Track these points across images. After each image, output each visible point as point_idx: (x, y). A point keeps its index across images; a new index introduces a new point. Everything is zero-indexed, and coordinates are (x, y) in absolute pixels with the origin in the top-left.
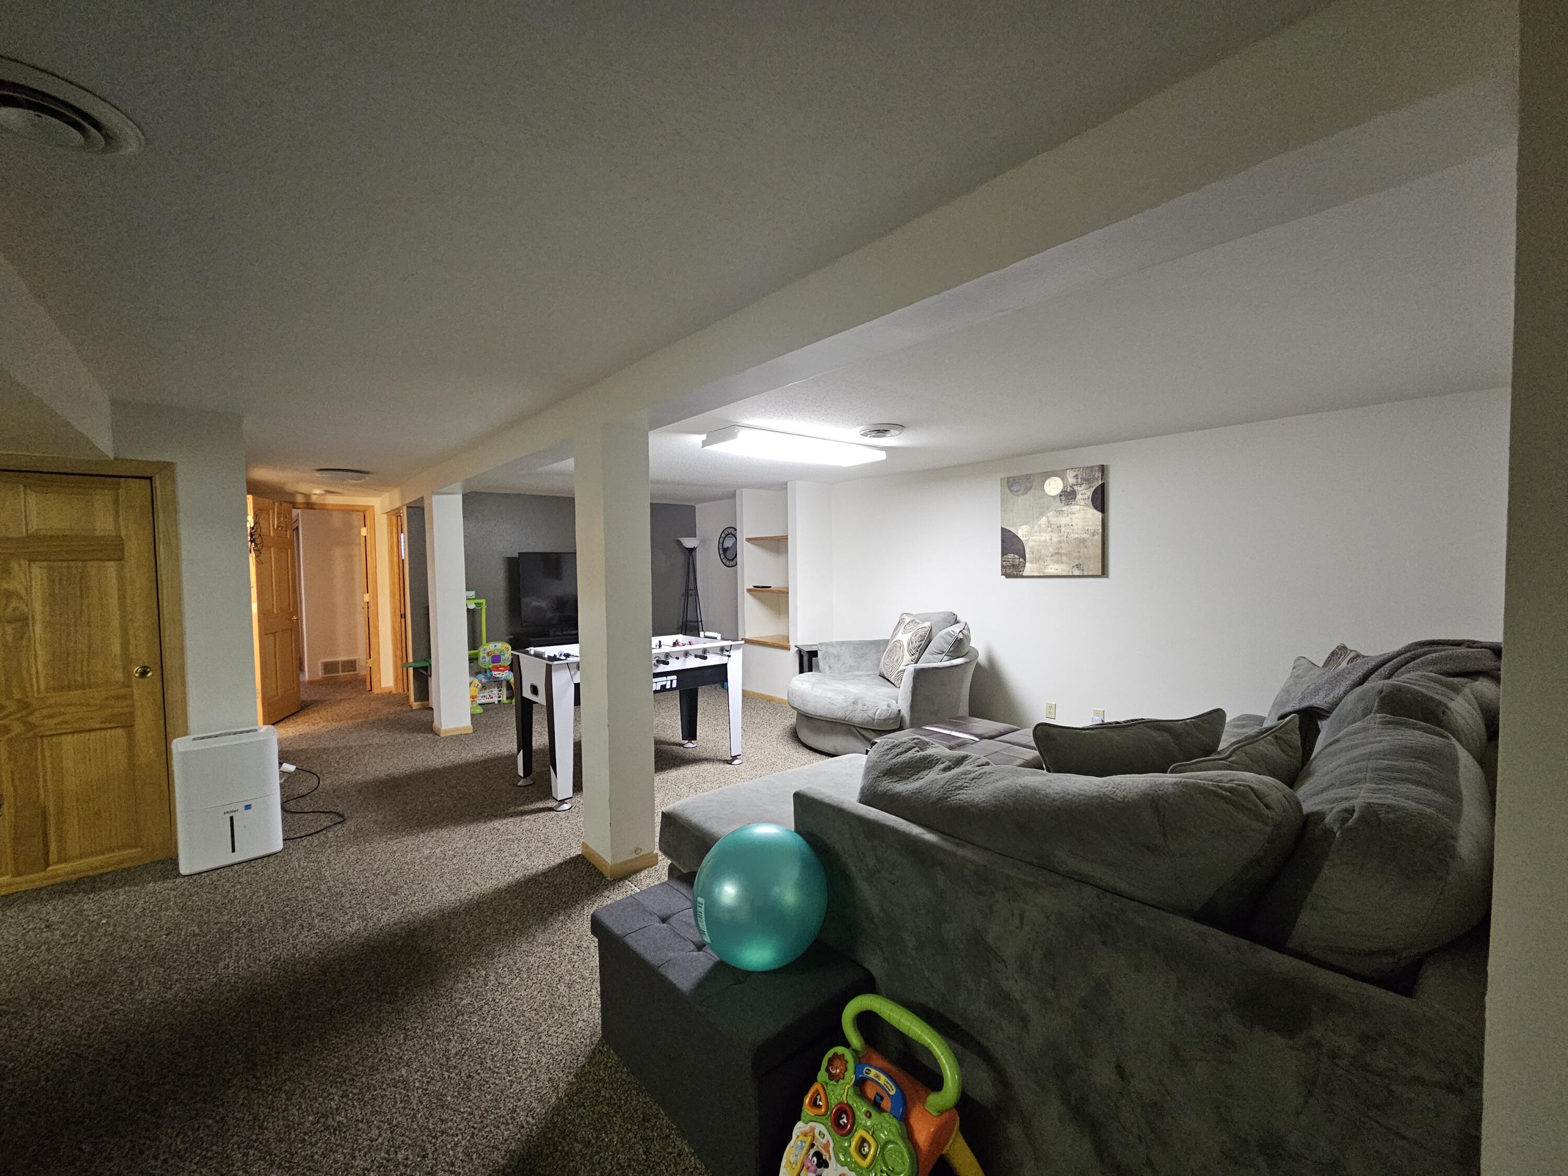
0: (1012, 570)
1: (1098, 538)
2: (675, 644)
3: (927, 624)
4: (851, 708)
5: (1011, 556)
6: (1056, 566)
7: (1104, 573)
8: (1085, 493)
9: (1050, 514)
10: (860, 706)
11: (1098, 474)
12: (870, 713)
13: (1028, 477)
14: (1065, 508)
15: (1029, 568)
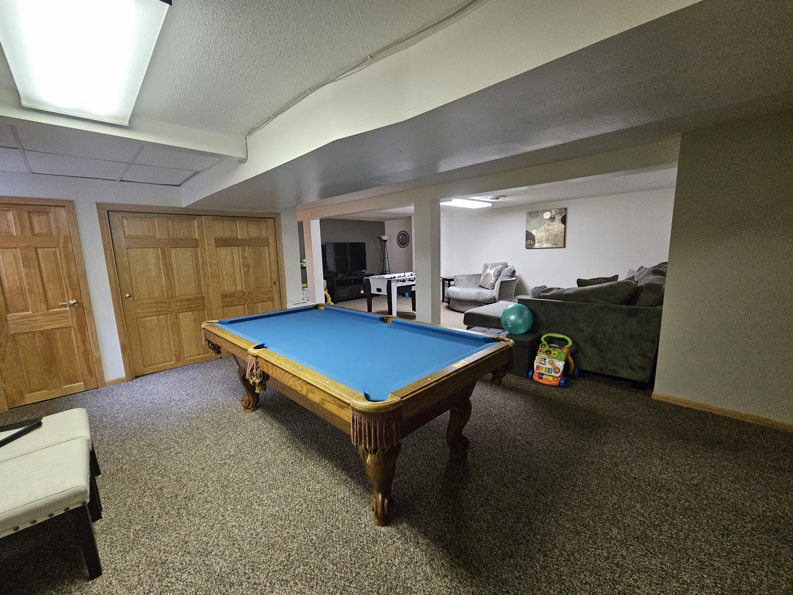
0: (530, 246)
1: (563, 234)
2: (412, 275)
3: (500, 266)
4: (478, 296)
5: (529, 241)
6: (547, 244)
7: (564, 246)
8: (559, 218)
9: (545, 225)
10: (481, 295)
11: (564, 211)
12: (485, 297)
13: (537, 212)
14: (551, 223)
15: (537, 245)
